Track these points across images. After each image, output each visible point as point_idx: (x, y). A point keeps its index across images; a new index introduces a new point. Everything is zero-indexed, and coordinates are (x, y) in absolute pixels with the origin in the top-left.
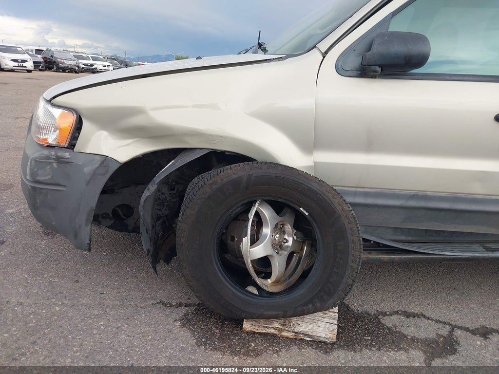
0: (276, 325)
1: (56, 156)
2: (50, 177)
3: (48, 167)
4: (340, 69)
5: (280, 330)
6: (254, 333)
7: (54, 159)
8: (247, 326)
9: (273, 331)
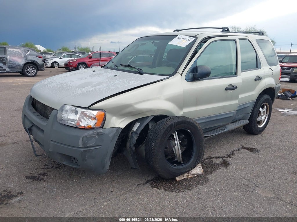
0: (186, 174)
1: (97, 132)
2: (94, 143)
3: (94, 139)
4: (187, 79)
5: (188, 176)
6: (180, 180)
7: (96, 134)
8: (178, 179)
9: (186, 177)
